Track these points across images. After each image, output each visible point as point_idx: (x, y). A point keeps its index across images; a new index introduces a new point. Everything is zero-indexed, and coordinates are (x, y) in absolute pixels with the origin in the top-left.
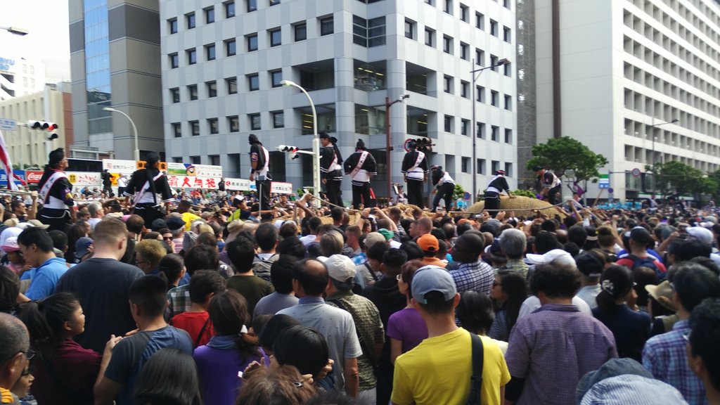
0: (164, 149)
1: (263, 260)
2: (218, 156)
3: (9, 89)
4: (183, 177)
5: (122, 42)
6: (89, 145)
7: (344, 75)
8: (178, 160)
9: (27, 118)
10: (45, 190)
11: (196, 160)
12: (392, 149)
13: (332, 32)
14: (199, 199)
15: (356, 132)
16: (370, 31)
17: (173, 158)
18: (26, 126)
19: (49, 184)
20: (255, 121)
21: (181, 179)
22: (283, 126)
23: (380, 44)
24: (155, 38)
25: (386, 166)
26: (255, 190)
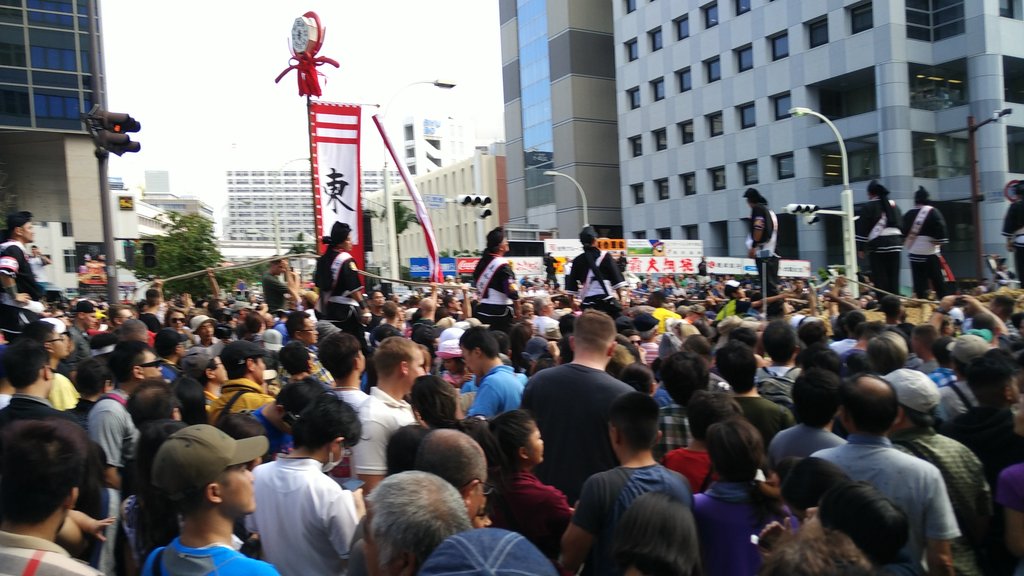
0: (621, 221)
1: (775, 377)
2: (695, 227)
3: (435, 157)
4: (649, 259)
5: (567, 80)
6: (527, 222)
7: (894, 89)
8: (640, 235)
9: (455, 191)
10: (484, 280)
11: (665, 233)
12: (981, 199)
13: (871, 26)
14: (671, 288)
15: (916, 175)
16: (936, 16)
17: (634, 233)
18: (456, 202)
19: (489, 273)
20: (749, 172)
21: (645, 261)
22: (792, 176)
23: (955, 34)
24: (608, 71)
25: (972, 228)
26: (756, 273)
